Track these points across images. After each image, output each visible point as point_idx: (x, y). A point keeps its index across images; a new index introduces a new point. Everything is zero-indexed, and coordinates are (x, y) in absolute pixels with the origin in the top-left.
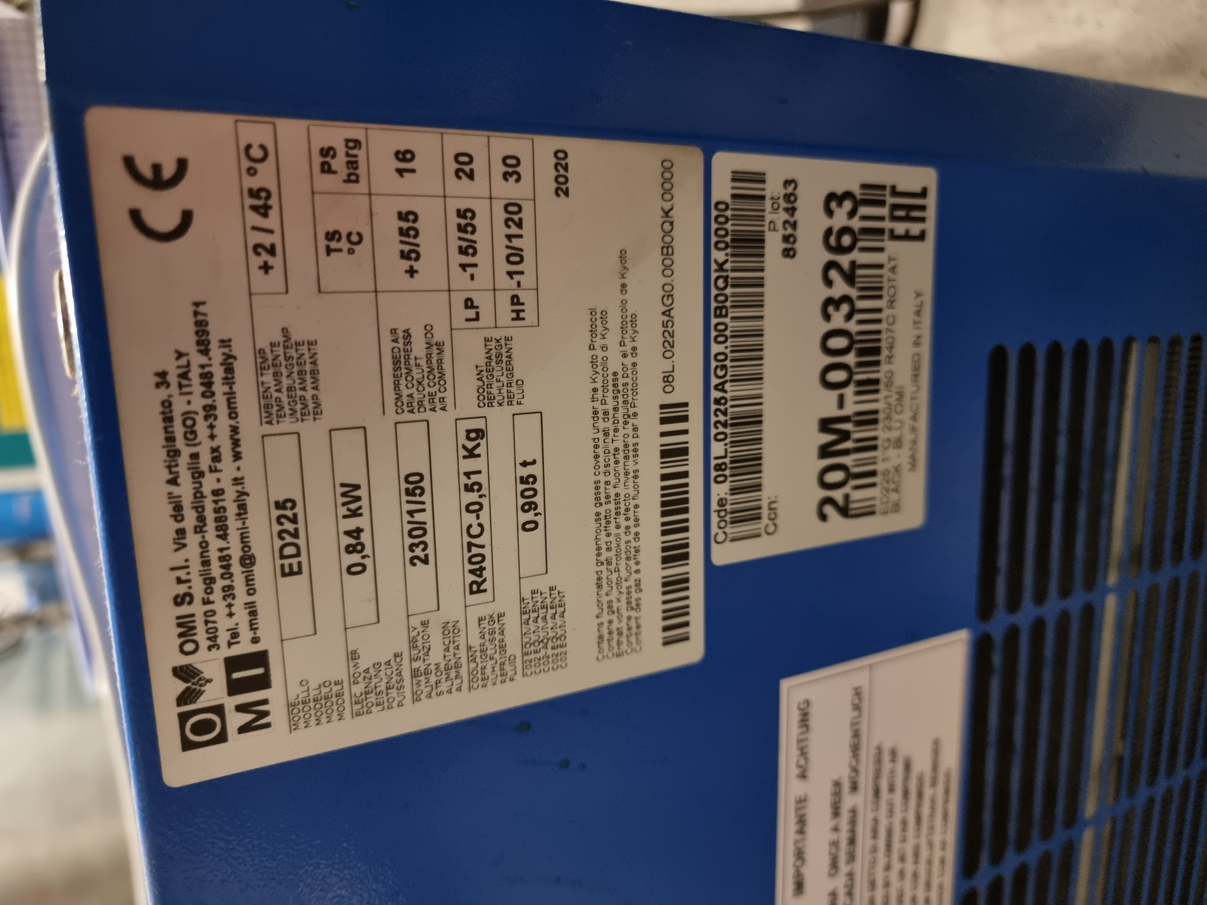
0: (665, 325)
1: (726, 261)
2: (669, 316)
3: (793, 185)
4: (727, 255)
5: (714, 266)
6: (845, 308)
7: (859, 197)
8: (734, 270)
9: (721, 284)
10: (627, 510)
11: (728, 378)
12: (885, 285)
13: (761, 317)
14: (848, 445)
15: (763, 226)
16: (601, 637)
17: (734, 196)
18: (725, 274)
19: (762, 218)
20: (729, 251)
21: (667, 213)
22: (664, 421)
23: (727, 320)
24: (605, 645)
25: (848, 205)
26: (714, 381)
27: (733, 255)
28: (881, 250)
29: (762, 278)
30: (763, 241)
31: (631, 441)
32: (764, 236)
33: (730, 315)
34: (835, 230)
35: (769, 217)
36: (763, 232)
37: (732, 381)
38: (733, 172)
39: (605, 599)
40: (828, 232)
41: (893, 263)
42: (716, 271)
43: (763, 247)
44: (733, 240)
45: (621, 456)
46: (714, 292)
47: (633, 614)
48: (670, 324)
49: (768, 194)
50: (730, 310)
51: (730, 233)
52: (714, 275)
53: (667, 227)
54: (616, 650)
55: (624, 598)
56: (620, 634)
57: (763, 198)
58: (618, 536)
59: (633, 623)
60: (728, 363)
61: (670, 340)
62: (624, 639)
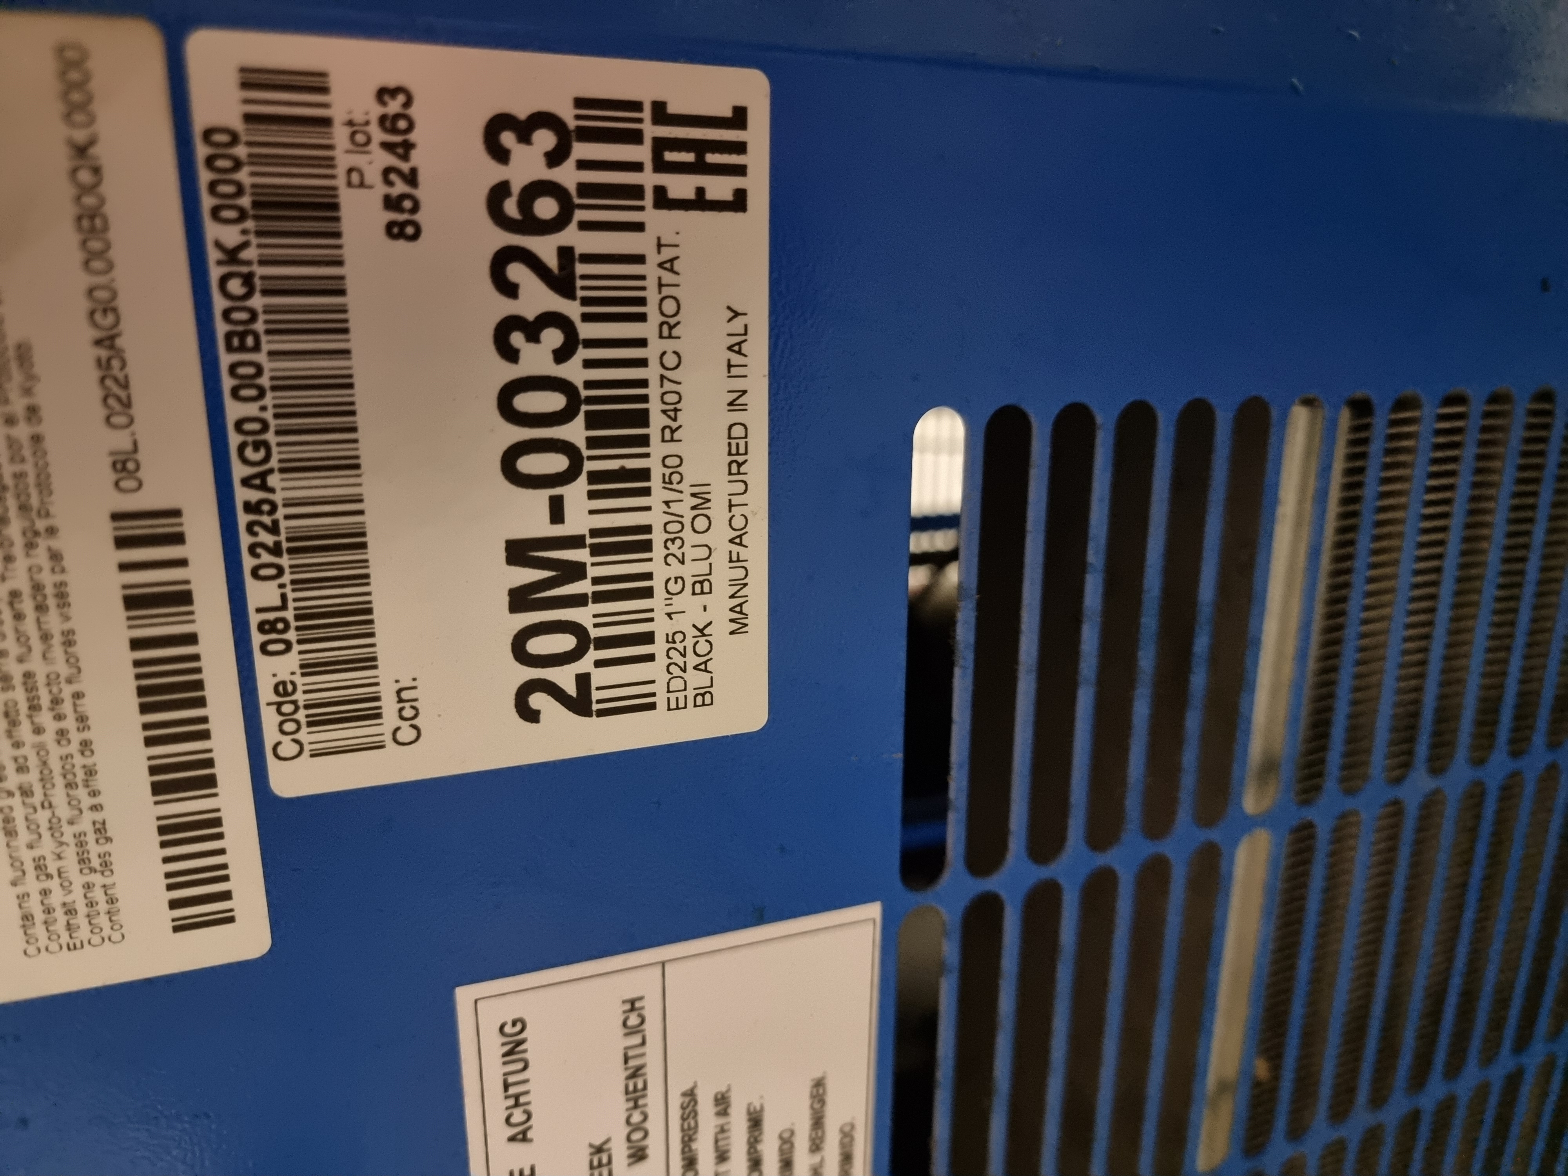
0: (104, 365)
1: (245, 245)
2: (112, 347)
3: (401, 98)
4: (244, 232)
5: (213, 255)
6: (553, 337)
7: (572, 124)
8: (263, 262)
9: (235, 286)
10: (56, 701)
11: (274, 463)
12: (652, 295)
13: (346, 353)
14: (583, 587)
15: (333, 177)
16: (27, 918)
17: (249, 118)
18: (245, 269)
19: (329, 162)
20: (250, 224)
21: (81, 151)
22: (122, 543)
23: (261, 358)
24: (39, 930)
25: (545, 139)
26: (239, 471)
27: (259, 234)
28: (639, 227)
29: (342, 278)
30: (335, 207)
31: (48, 579)
32: (336, 196)
33: (265, 347)
34: (516, 188)
35: (343, 160)
36: (334, 188)
37: (282, 470)
38: (243, 70)
39: (27, 857)
40: (499, 192)
41: (667, 253)
42: (220, 263)
43: (337, 219)
44: (256, 204)
45: (27, 606)
46: (219, 303)
47: (97, 879)
48: (115, 363)
49: (338, 114)
50: (264, 339)
51: (248, 190)
52: (215, 273)
53: (85, 176)
54: (65, 938)
55: (70, 853)
56: (70, 911)
57: (326, 122)
58: (40, 748)
59: (98, 894)
60: (270, 437)
61: (122, 394)
62: (81, 920)
